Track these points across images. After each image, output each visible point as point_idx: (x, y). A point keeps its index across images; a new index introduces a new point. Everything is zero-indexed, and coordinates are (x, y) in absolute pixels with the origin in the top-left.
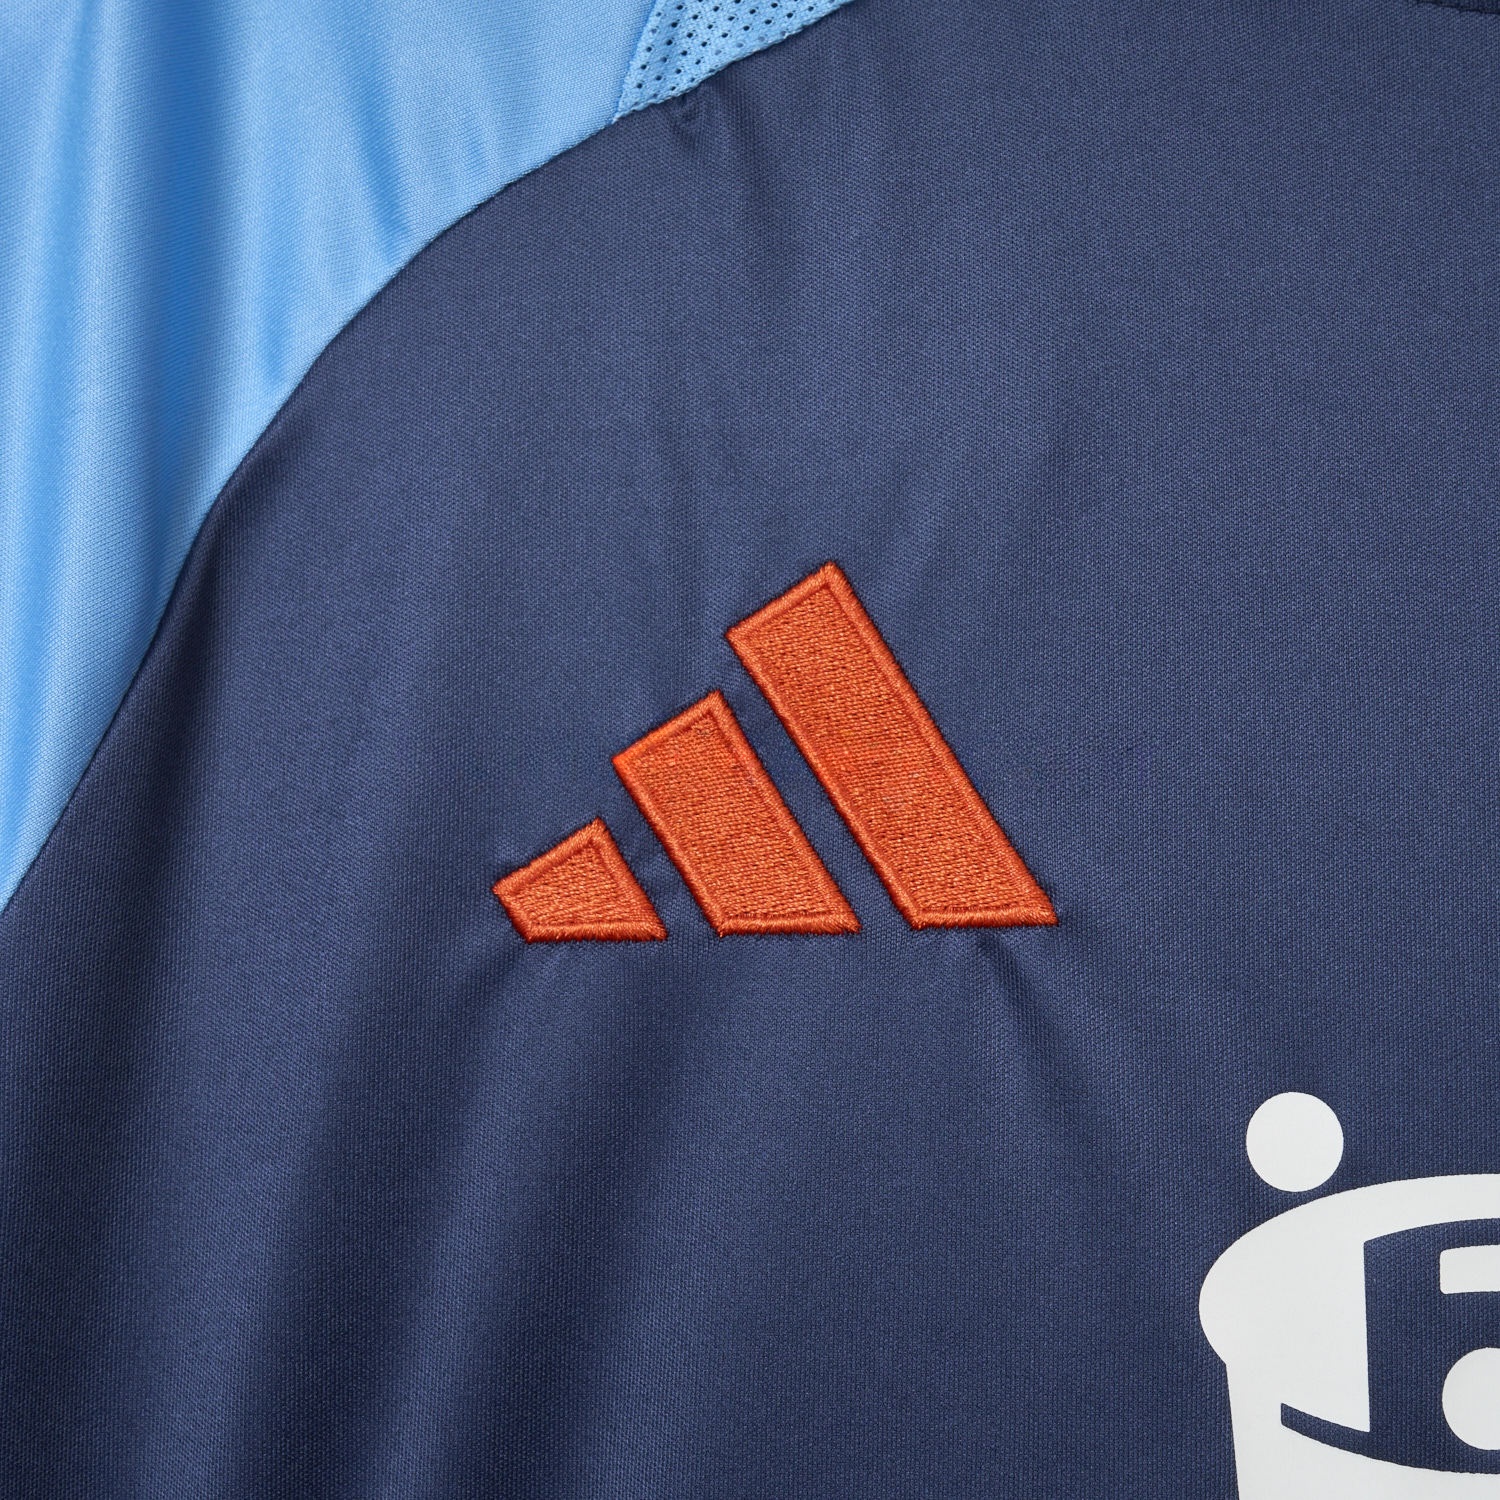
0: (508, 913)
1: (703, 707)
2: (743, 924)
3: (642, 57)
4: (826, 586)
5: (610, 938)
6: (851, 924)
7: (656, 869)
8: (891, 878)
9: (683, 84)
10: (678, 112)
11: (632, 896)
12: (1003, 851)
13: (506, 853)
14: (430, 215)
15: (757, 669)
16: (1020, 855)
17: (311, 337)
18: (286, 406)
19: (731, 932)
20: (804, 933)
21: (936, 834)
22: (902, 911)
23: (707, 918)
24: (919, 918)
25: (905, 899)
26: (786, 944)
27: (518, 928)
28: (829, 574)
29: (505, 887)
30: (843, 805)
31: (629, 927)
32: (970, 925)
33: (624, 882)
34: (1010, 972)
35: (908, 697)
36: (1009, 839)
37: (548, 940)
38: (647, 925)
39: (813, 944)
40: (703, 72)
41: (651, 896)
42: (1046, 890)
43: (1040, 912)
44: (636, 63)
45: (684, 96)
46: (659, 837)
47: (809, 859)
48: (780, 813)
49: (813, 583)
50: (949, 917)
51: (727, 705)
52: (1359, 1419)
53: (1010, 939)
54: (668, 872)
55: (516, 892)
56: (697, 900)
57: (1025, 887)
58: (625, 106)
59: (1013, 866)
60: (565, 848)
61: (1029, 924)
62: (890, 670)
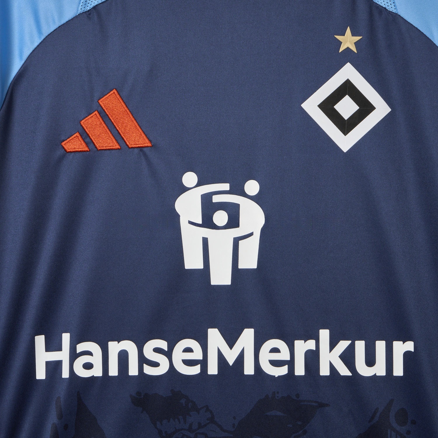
0: (64, 148)
1: (94, 113)
2: (102, 148)
3: (81, 4)
4: (114, 93)
5: (81, 151)
6: (119, 147)
7: (88, 140)
8: (126, 140)
9: (89, 9)
10: (88, 13)
11: (84, 144)
12: (143, 135)
13: (63, 138)
15: (103, 107)
16: (146, 135)
17: (27, 52)
18: (23, 64)
19: (100, 150)
20: (112, 149)
21: (133, 133)
22: (127, 145)
23: (96, 147)
24: (130, 146)
25: (128, 143)
26: (109, 151)
27: (65, 150)
28: (114, 91)
29: (63, 144)
30: (118, 128)
31: (84, 149)
32: (138, 147)
33: (82, 142)
34: (145, 154)
35: (128, 111)
36: (144, 133)
37: (70, 152)
38: (87, 149)
39: (113, 151)
40: (92, 6)
41: (87, 144)
42: (150, 141)
43: (149, 145)
44: (80, 5)
45: (89, 10)
46: (88, 135)
47: (112, 137)
48: (107, 130)
49: (112, 92)
50: (135, 146)
51: (98, 113)
52: (200, 222)
53: (145, 149)
54: (89, 140)
55: (65, 144)
56: (94, 145)
57: (147, 141)
58: (79, 13)
59: (145, 137)
60: (73, 137)
61: (148, 147)
62: (125, 106)
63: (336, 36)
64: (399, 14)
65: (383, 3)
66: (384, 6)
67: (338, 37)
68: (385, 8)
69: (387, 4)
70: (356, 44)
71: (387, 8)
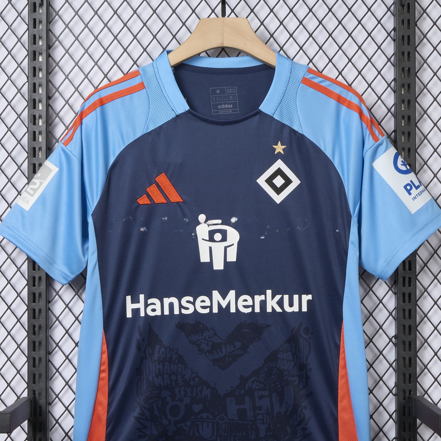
0: (138, 202)
1: (154, 185)
2: (158, 202)
3: (145, 129)
4: (163, 175)
5: (147, 204)
6: (166, 202)
7: (150, 198)
8: (170, 198)
9: (149, 131)
10: (148, 133)
11: (148, 201)
12: (179, 196)
13: (138, 197)
14: (128, 143)
15: (158, 182)
16: (180, 196)
17: (117, 153)
18: (115, 159)
19: (157, 203)
20: (163, 203)
21: (173, 195)
22: (170, 201)
23: (155, 202)
24: (172, 202)
25: (171, 200)
26: (161, 204)
27: (139, 204)
28: (163, 174)
29: (138, 200)
30: (165, 193)
31: (149, 203)
32: (176, 202)
33: (148, 199)
34: (179, 206)
35: (170, 184)
36: (179, 195)
37: (142, 204)
38: (150, 203)
39: (163, 204)
40: (150, 130)
41: (150, 200)
42: (182, 199)
43: (182, 201)
44: (145, 130)
45: (149, 132)
46: (150, 196)
47: (163, 197)
48: (160, 193)
49: (162, 174)
50: (174, 201)
51: (156, 185)
52: (208, 239)
53: (180, 203)
54: (151, 199)
55: (139, 201)
56: (154, 201)
57: (180, 199)
58: (144, 133)
59: (179, 197)
60: (142, 197)
61: (181, 202)
62: (169, 182)
63: (273, 146)
64: (304, 134)
65: (297, 129)
66: (297, 130)
67: (274, 146)
68: (297, 131)
69: (298, 130)
70: (284, 150)
71: (298, 131)
